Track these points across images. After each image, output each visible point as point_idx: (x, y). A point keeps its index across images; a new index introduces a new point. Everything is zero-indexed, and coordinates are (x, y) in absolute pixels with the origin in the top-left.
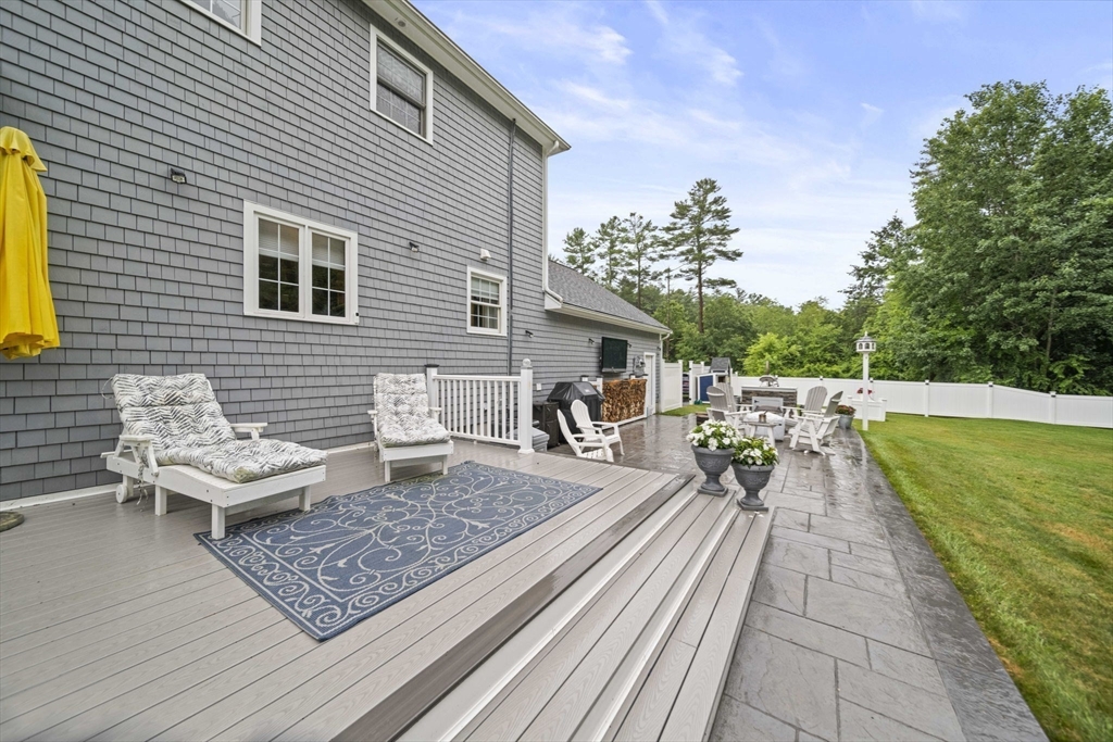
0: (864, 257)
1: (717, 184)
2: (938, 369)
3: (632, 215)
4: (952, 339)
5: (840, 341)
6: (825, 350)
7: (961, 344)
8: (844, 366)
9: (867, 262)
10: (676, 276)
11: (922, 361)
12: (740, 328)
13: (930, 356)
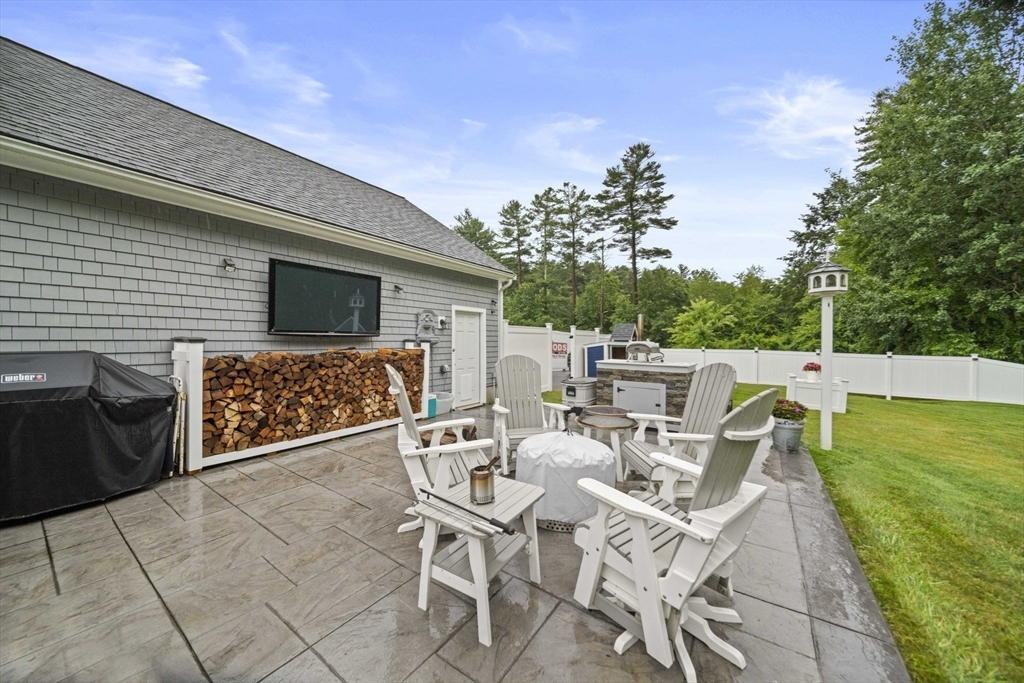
0: (805, 221)
1: (651, 149)
2: (900, 339)
3: (566, 185)
4: (923, 300)
5: (780, 311)
6: (763, 321)
7: (934, 306)
8: (785, 337)
9: (808, 226)
10: (609, 247)
11: (882, 328)
12: (675, 300)
13: (893, 320)
